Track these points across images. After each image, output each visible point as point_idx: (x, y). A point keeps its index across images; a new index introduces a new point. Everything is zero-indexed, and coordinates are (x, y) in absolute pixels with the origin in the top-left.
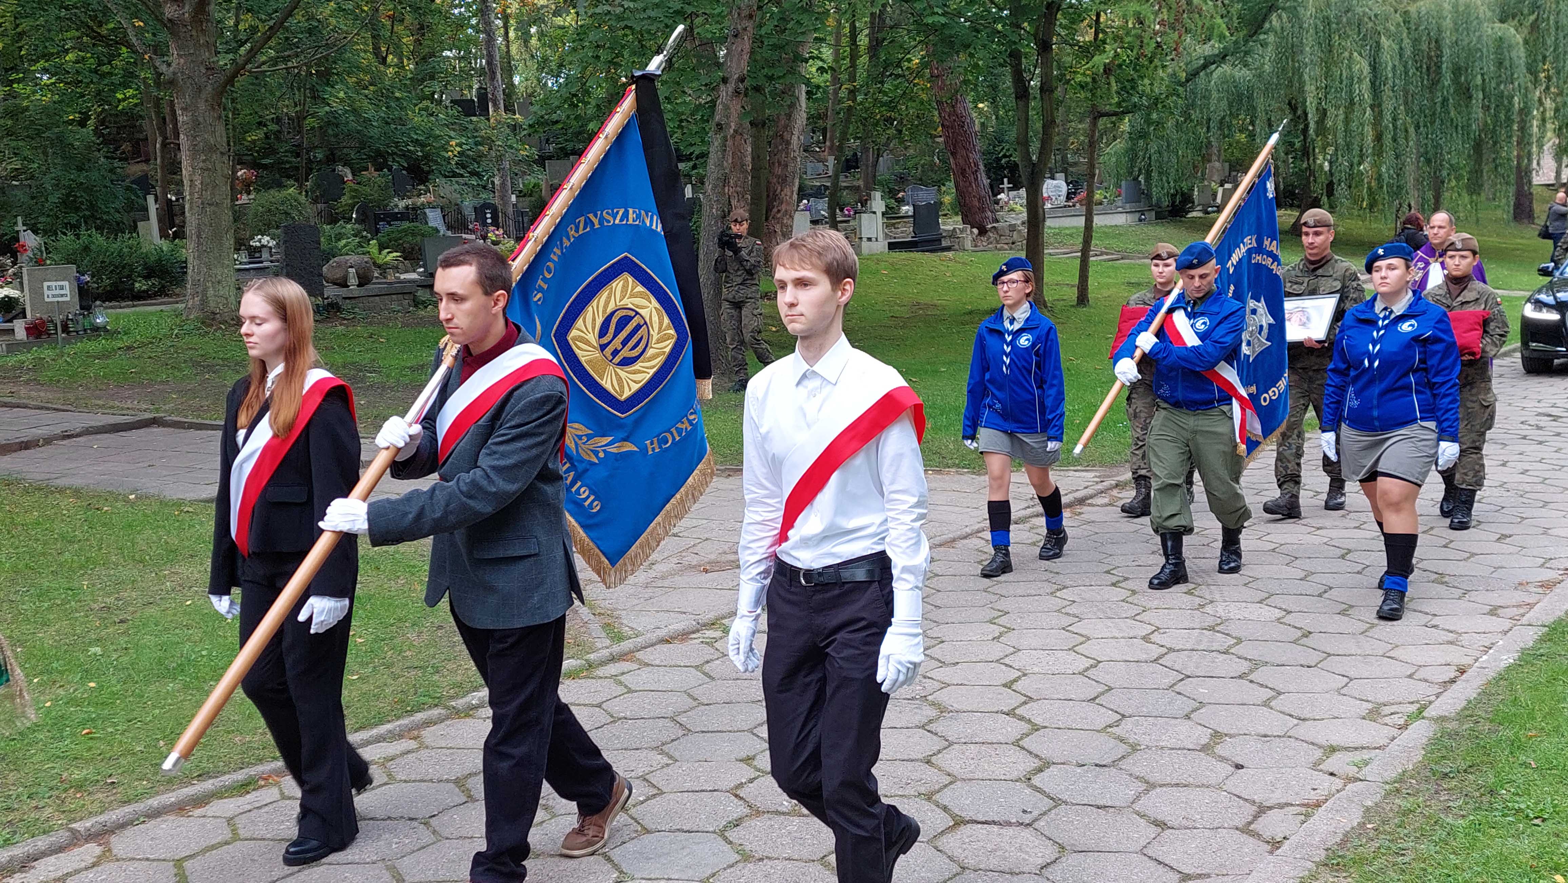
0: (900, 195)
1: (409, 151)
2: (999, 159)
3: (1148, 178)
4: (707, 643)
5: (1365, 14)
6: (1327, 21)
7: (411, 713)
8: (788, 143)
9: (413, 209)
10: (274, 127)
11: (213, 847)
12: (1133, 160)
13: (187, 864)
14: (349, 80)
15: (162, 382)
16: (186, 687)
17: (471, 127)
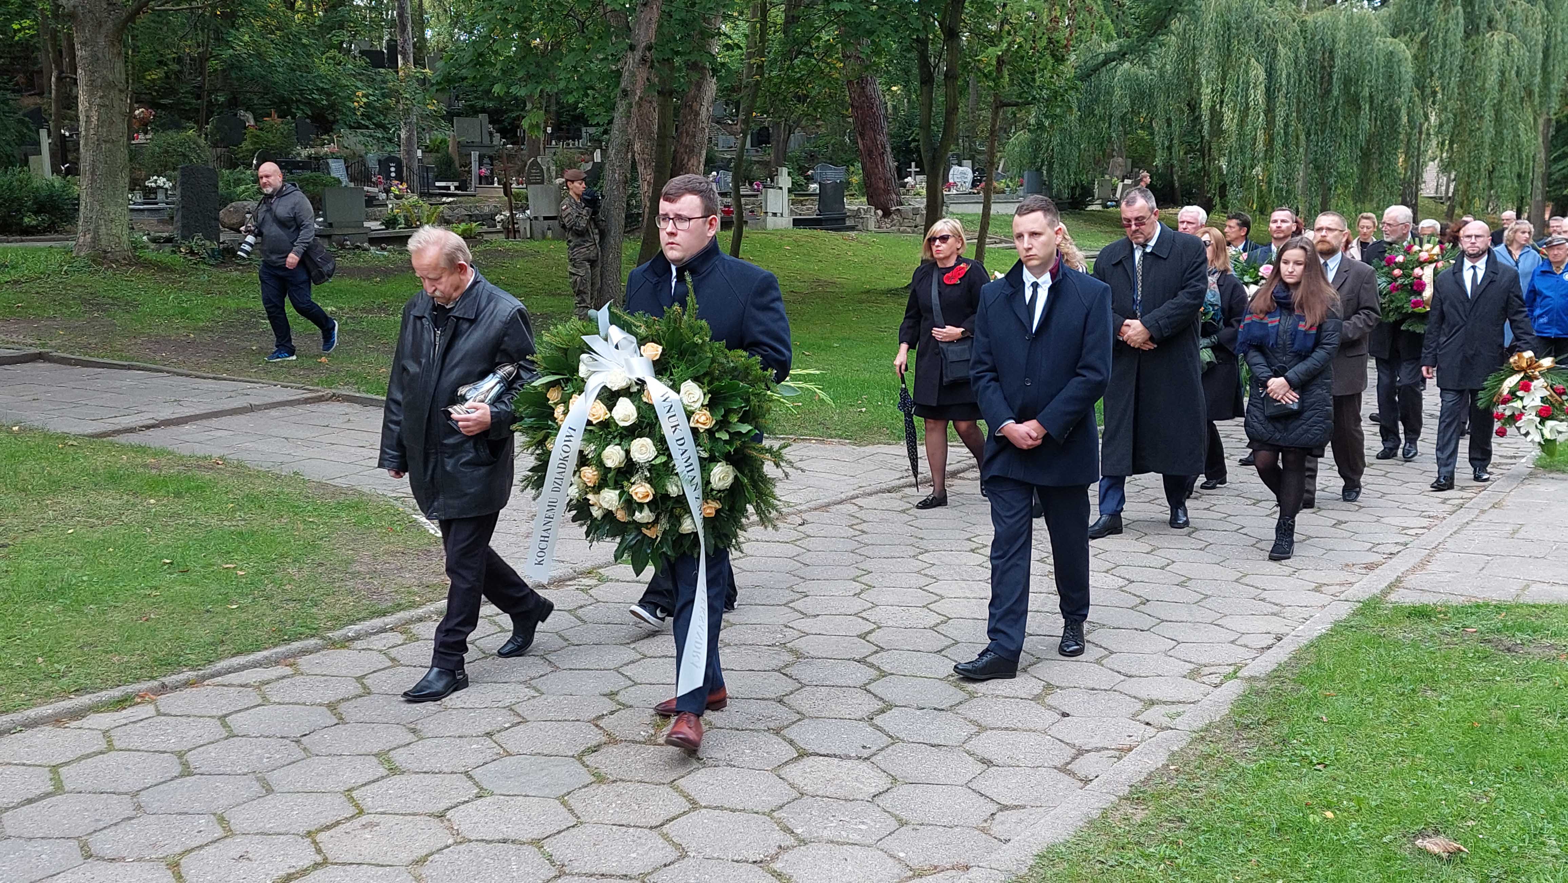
0: (809, 173)
1: (314, 99)
2: (909, 143)
3: (1050, 169)
4: (582, 590)
5: (1263, 19)
6: (1227, 26)
7: (290, 640)
8: (697, 114)
9: (315, 158)
10: (176, 67)
11: (88, 756)
12: (1036, 151)
13: (62, 770)
14: (255, 23)
15: (49, 318)
16: (66, 609)
17: (379, 78)
